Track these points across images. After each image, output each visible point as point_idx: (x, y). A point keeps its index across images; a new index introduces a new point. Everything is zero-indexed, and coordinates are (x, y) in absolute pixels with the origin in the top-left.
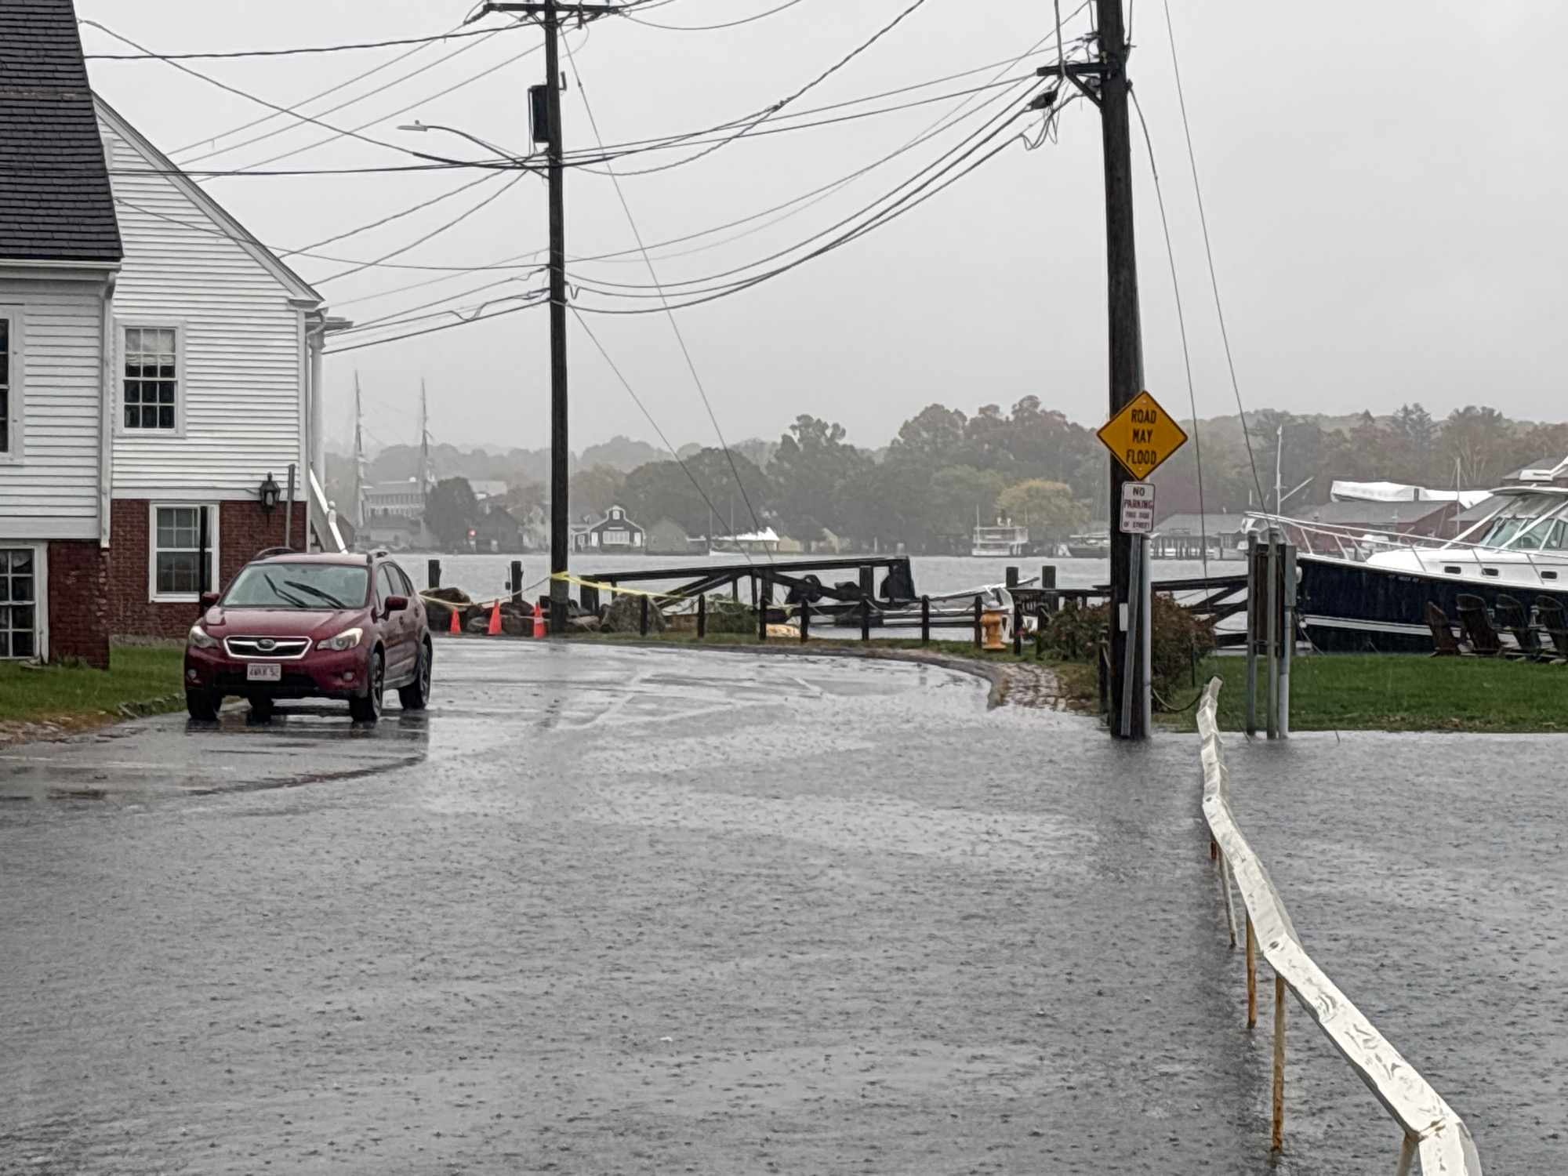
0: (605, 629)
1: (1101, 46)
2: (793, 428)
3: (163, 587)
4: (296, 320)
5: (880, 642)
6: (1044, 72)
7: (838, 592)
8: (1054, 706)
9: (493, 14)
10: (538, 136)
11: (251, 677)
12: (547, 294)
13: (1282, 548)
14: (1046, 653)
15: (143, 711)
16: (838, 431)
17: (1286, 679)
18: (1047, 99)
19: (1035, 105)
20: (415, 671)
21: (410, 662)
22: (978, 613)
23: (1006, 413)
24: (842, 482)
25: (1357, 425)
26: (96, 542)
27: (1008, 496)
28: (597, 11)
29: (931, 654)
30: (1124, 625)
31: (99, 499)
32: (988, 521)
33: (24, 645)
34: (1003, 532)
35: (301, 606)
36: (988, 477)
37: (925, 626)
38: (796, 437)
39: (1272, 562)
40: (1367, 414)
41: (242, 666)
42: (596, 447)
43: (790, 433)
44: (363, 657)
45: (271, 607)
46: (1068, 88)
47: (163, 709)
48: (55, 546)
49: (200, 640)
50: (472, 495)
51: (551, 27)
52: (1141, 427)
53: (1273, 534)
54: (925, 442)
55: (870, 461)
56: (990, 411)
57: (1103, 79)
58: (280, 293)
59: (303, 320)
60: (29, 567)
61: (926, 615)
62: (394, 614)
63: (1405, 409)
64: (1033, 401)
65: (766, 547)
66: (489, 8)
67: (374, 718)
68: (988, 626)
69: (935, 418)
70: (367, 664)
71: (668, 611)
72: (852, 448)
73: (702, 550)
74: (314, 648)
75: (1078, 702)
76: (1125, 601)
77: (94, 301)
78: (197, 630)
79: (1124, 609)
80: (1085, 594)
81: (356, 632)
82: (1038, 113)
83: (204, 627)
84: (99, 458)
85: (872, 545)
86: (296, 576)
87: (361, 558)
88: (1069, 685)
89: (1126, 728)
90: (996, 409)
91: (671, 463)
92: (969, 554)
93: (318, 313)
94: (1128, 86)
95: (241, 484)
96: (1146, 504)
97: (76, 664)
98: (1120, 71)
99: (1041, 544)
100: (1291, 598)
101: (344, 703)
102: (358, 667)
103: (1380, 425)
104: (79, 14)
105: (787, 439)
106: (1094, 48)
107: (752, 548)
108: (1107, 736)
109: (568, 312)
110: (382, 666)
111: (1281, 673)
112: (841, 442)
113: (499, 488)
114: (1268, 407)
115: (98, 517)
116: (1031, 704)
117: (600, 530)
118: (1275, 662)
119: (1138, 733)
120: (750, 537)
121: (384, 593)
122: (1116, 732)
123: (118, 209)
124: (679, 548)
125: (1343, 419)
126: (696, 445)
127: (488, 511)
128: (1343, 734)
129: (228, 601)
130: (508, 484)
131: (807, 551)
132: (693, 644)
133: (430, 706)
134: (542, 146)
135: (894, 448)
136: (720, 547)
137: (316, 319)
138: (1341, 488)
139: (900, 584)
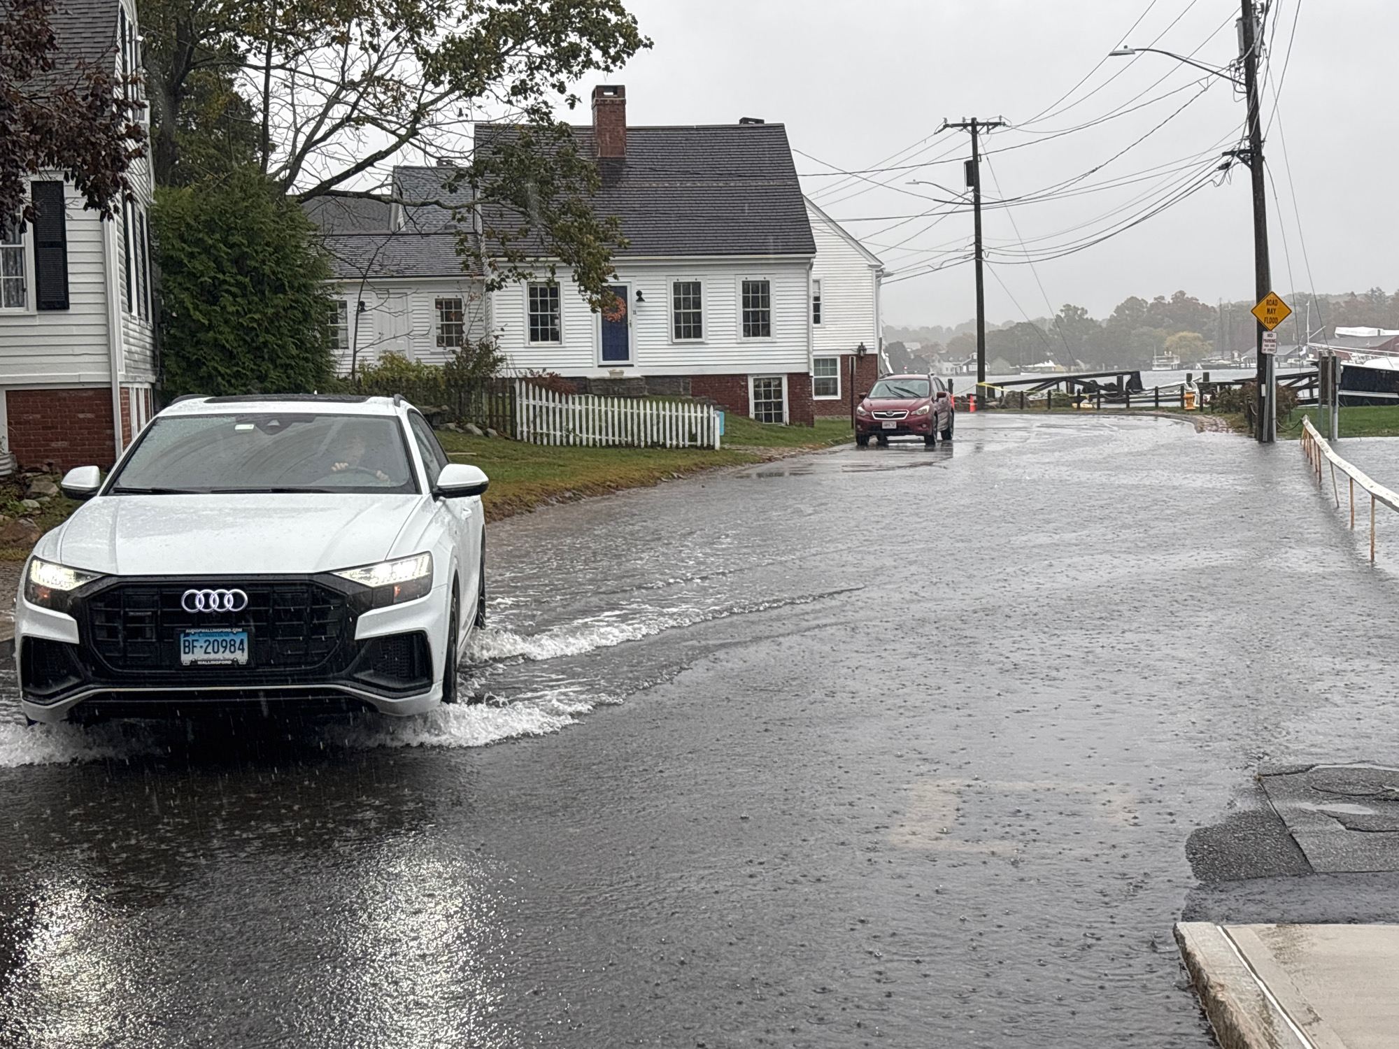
0: (1003, 407)
1: (1250, 142)
2: (1062, 311)
3: (817, 393)
4: (871, 273)
5: (1135, 408)
6: (1225, 154)
7: (1107, 387)
8: (1227, 431)
9: (948, 129)
10: (969, 184)
11: (884, 427)
12: (974, 256)
13: (1334, 358)
14: (1215, 411)
15: (837, 443)
16: (1084, 311)
17: (1336, 415)
18: (1226, 166)
19: (1221, 168)
20: (947, 423)
21: (946, 420)
22: (1182, 394)
23: (1168, 299)
24: (1085, 337)
25: (1347, 299)
26: (807, 374)
27: (1170, 340)
28: (996, 125)
29: (1160, 413)
30: (1264, 394)
31: (808, 355)
32: (1160, 353)
33: (779, 417)
34: (1168, 358)
35: (902, 397)
36: (1160, 332)
37: (1157, 401)
38: (1063, 315)
39: (1330, 364)
40: (1353, 293)
41: (880, 423)
42: (962, 325)
43: (1060, 313)
44: (930, 418)
45: (888, 398)
46: (1236, 160)
47: (846, 441)
48: (791, 376)
49: (862, 413)
50: (906, 351)
51: (974, 134)
52: (1270, 307)
53: (1330, 352)
54: (1127, 315)
55: (1100, 326)
56: (1160, 299)
57: (1252, 156)
58: (865, 262)
59: (875, 273)
60: (780, 385)
61: (1157, 396)
62: (941, 399)
63: (1372, 290)
64: (1182, 293)
65: (1049, 370)
66: (946, 126)
67: (934, 443)
68: (1187, 399)
69: (1133, 304)
70: (931, 421)
71: (1031, 398)
72: (1092, 319)
73: (1018, 373)
74: (910, 415)
75: (1238, 429)
76: (1264, 383)
77: (804, 271)
78: (860, 408)
79: (1263, 387)
80: (1229, 384)
81: (927, 407)
82: (1222, 172)
83: (863, 407)
84: (808, 338)
85: (1101, 367)
86: (898, 384)
87: (925, 376)
88: (1231, 423)
89: (1265, 438)
90: (1163, 298)
91: (1001, 331)
92: (1151, 370)
93: (881, 270)
94: (1263, 159)
95: (850, 347)
96: (1273, 341)
97: (801, 425)
98: (1259, 153)
99: (1187, 363)
100: (1338, 380)
101: (922, 438)
102: (928, 422)
103: (1359, 298)
104: (791, 148)
105: (1058, 316)
106: (1247, 143)
107: (1042, 370)
108: (1254, 442)
109: (984, 263)
110: (937, 422)
111: (1334, 412)
112: (1085, 317)
113: (917, 346)
114: (1301, 291)
115: (808, 363)
116: (1216, 431)
117: (967, 365)
118: (1331, 408)
119: (1270, 440)
120: (1041, 365)
121: (936, 391)
122: (1260, 440)
123: (813, 231)
124: (1005, 371)
125: (1340, 296)
126: (1012, 322)
127: (912, 357)
128: (1363, 439)
129: (871, 396)
130: (921, 343)
131: (1069, 371)
132: (1045, 413)
133: (954, 438)
134: (971, 188)
135: (1112, 319)
136: (1026, 370)
137: (880, 273)
138: (1340, 330)
139: (1136, 383)
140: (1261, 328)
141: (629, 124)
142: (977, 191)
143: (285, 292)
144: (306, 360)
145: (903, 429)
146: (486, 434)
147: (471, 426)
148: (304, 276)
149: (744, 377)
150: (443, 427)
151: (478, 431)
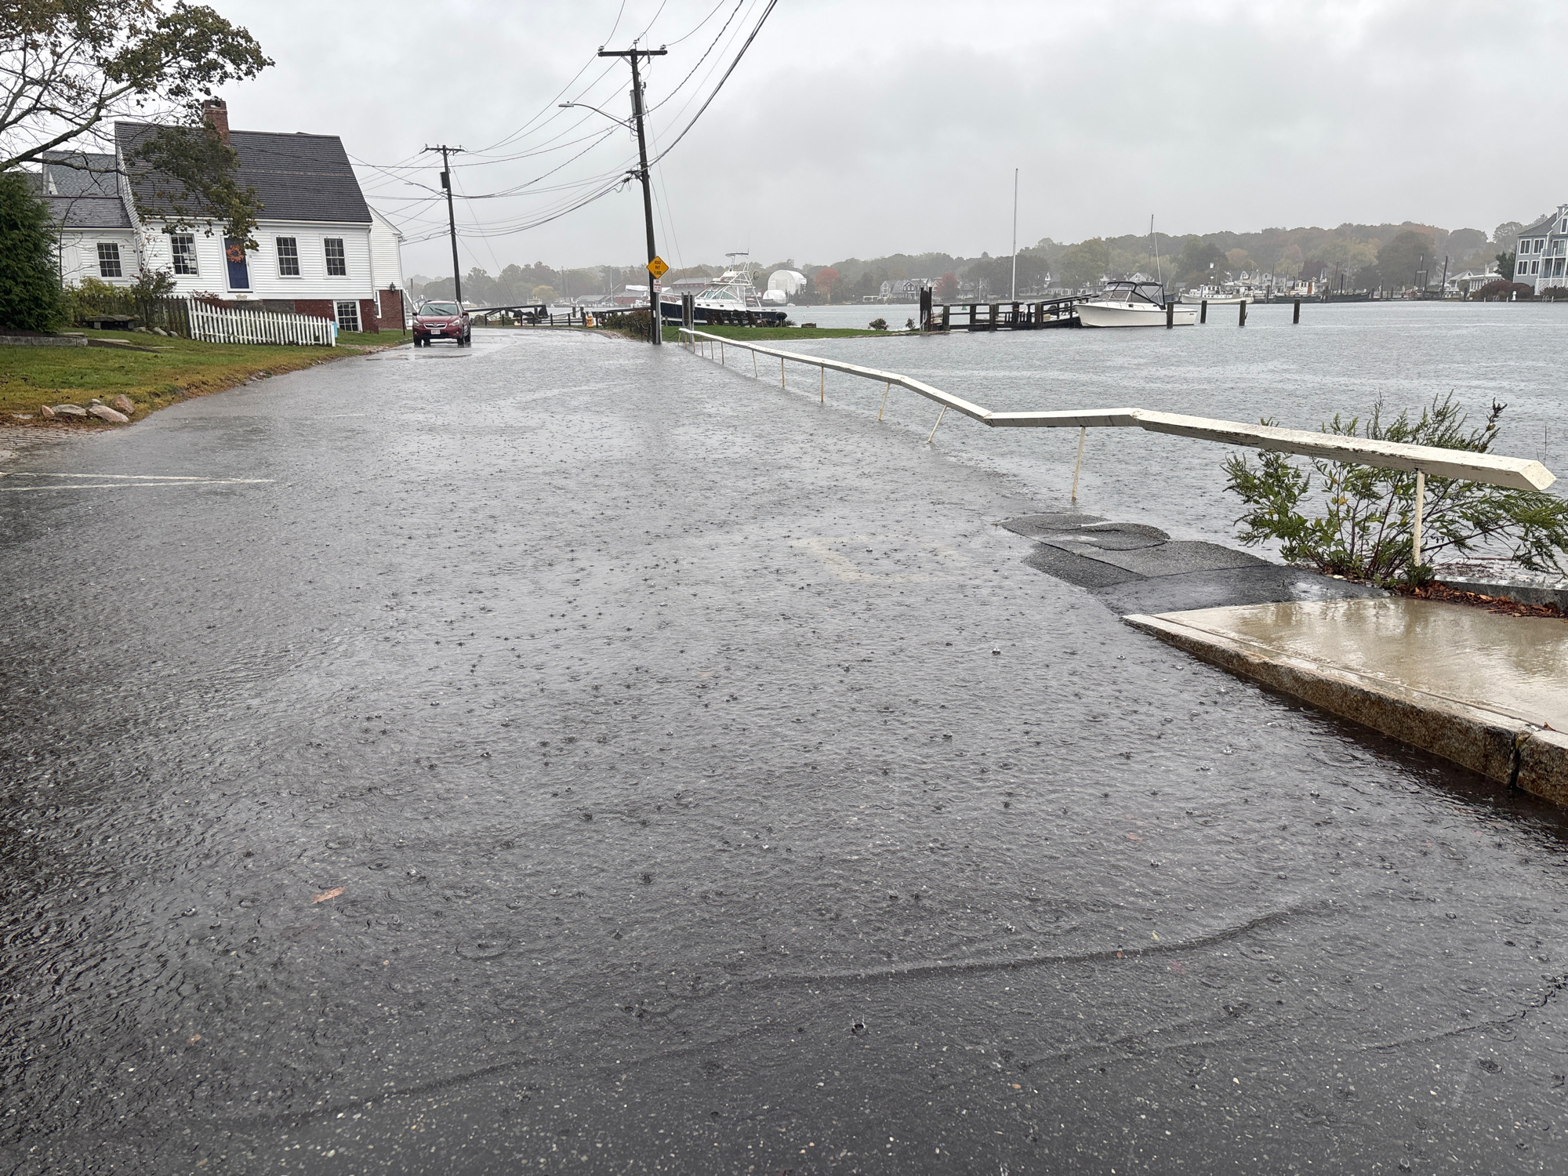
1: (642, 166)
4: (395, 239)
5: (543, 326)
7: (528, 314)
8: (626, 338)
9: (428, 151)
10: (444, 187)
11: (433, 333)
12: (450, 231)
13: (692, 296)
14: (612, 327)
15: (402, 343)
18: (627, 180)
20: (467, 333)
21: (466, 331)
22: (584, 318)
24: (487, 287)
26: (373, 300)
28: (458, 150)
29: (570, 329)
30: (654, 316)
31: (373, 288)
33: (356, 328)
35: (441, 315)
37: (553, 322)
38: (472, 274)
39: (689, 300)
41: (429, 331)
46: (633, 176)
48: (362, 302)
51: (445, 155)
52: (657, 266)
54: (511, 275)
55: (496, 281)
56: (528, 266)
57: (643, 174)
58: (394, 232)
59: (398, 239)
60: (354, 307)
61: (552, 319)
66: (427, 149)
68: (588, 321)
69: (512, 268)
70: (459, 330)
71: (490, 319)
72: (490, 277)
74: (449, 325)
76: (655, 309)
77: (366, 234)
79: (654, 312)
80: (621, 311)
84: (371, 277)
86: (439, 307)
89: (657, 341)
97: (371, 333)
101: (455, 340)
106: (639, 166)
109: (456, 236)
115: (373, 293)
122: (654, 343)
133: (471, 343)
134: (445, 190)
137: (401, 238)
138: (629, 287)
139: (543, 312)
140: (652, 277)
141: (231, 128)
142: (449, 190)
143: (19, 229)
144: (41, 279)
145: (444, 334)
146: (170, 335)
147: (157, 329)
148: (32, 218)
149: (330, 301)
150: (136, 329)
151: (164, 333)
